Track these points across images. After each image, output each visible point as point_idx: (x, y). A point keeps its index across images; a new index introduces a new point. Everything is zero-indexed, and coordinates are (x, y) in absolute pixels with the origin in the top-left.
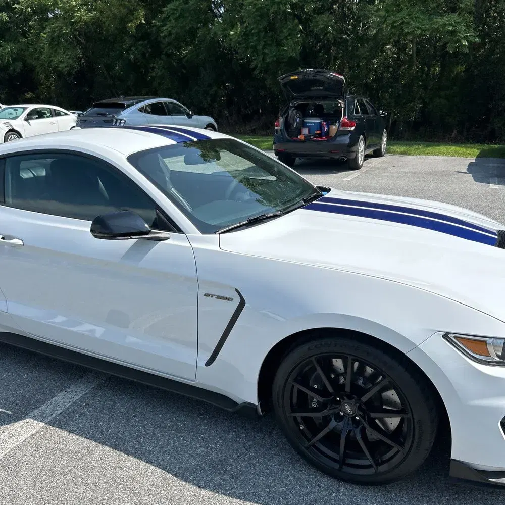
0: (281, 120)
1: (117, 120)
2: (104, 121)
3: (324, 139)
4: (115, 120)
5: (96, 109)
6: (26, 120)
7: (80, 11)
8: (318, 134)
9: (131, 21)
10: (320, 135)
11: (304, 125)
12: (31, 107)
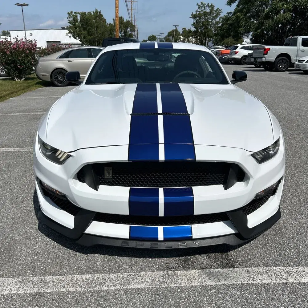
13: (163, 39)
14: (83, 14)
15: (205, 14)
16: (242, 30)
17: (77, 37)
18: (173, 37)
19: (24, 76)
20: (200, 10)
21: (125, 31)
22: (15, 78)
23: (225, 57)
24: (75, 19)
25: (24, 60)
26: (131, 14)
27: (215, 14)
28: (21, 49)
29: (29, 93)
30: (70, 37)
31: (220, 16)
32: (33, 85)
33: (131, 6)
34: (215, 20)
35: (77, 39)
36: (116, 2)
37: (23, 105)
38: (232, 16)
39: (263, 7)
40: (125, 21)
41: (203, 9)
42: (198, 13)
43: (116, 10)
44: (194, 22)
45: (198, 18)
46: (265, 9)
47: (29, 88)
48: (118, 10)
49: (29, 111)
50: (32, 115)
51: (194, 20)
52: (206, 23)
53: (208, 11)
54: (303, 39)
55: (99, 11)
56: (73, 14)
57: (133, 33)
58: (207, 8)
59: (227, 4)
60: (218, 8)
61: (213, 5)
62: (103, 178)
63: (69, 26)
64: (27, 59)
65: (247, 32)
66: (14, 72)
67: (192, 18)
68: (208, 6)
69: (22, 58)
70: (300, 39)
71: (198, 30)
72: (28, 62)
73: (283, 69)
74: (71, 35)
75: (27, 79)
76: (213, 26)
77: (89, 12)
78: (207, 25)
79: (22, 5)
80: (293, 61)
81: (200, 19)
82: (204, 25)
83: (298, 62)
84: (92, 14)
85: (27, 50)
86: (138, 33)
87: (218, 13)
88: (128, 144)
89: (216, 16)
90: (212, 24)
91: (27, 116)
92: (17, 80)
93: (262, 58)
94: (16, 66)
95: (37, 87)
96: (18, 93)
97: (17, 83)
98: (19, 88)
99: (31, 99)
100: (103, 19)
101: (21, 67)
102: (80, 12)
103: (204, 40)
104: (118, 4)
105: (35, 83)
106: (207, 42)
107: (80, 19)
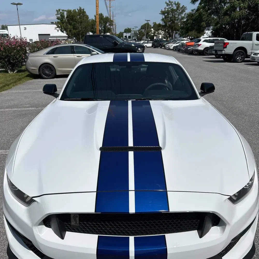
13: (137, 31)
14: (69, 12)
15: (173, 10)
16: (204, 24)
17: (64, 30)
18: (145, 30)
19: (16, 69)
20: (168, 7)
21: (104, 26)
22: (9, 71)
23: (190, 48)
24: (62, 16)
25: (16, 56)
26: (110, 11)
27: (181, 11)
28: (13, 46)
29: (19, 86)
30: (58, 30)
31: (185, 12)
32: (23, 78)
33: (110, 4)
34: (181, 16)
35: (64, 33)
36: (96, 2)
37: (12, 100)
38: (195, 12)
39: (222, 4)
40: (104, 17)
41: (171, 6)
42: (166, 10)
43: (96, 8)
44: (163, 17)
45: (166, 14)
46: (224, 6)
47: (19, 80)
48: (98, 9)
49: (17, 106)
50: (19, 111)
51: (163, 16)
52: (174, 19)
53: (175, 8)
54: (257, 34)
55: (82, 8)
56: (61, 11)
57: (112, 27)
58: (174, 5)
59: (191, 2)
60: (183, 6)
61: (179, 3)
62: (69, 225)
63: (57, 22)
64: (19, 54)
65: (208, 26)
66: (7, 66)
67: (161, 14)
68: (175, 4)
69: (14, 54)
70: (255, 34)
71: (167, 24)
72: (19, 57)
73: (240, 60)
74: (59, 29)
75: (19, 71)
76: (179, 20)
77: (74, 10)
78: (174, 20)
79: (17, 4)
80: (248, 54)
81: (168, 15)
82: (171, 20)
83: (253, 55)
84: (77, 11)
85: (19, 47)
86: (116, 26)
87: (183, 10)
88: (96, 191)
89: (182, 12)
90: (178, 19)
91: (14, 112)
92: (11, 72)
93: (222, 51)
94: (9, 60)
95: (27, 80)
96: (10, 86)
97: (10, 75)
98: (12, 81)
99: (20, 93)
100: (86, 15)
101: (14, 61)
102: (66, 10)
103: (171, 32)
104: (98, 3)
105: (26, 75)
106: (174, 34)
107: (67, 15)
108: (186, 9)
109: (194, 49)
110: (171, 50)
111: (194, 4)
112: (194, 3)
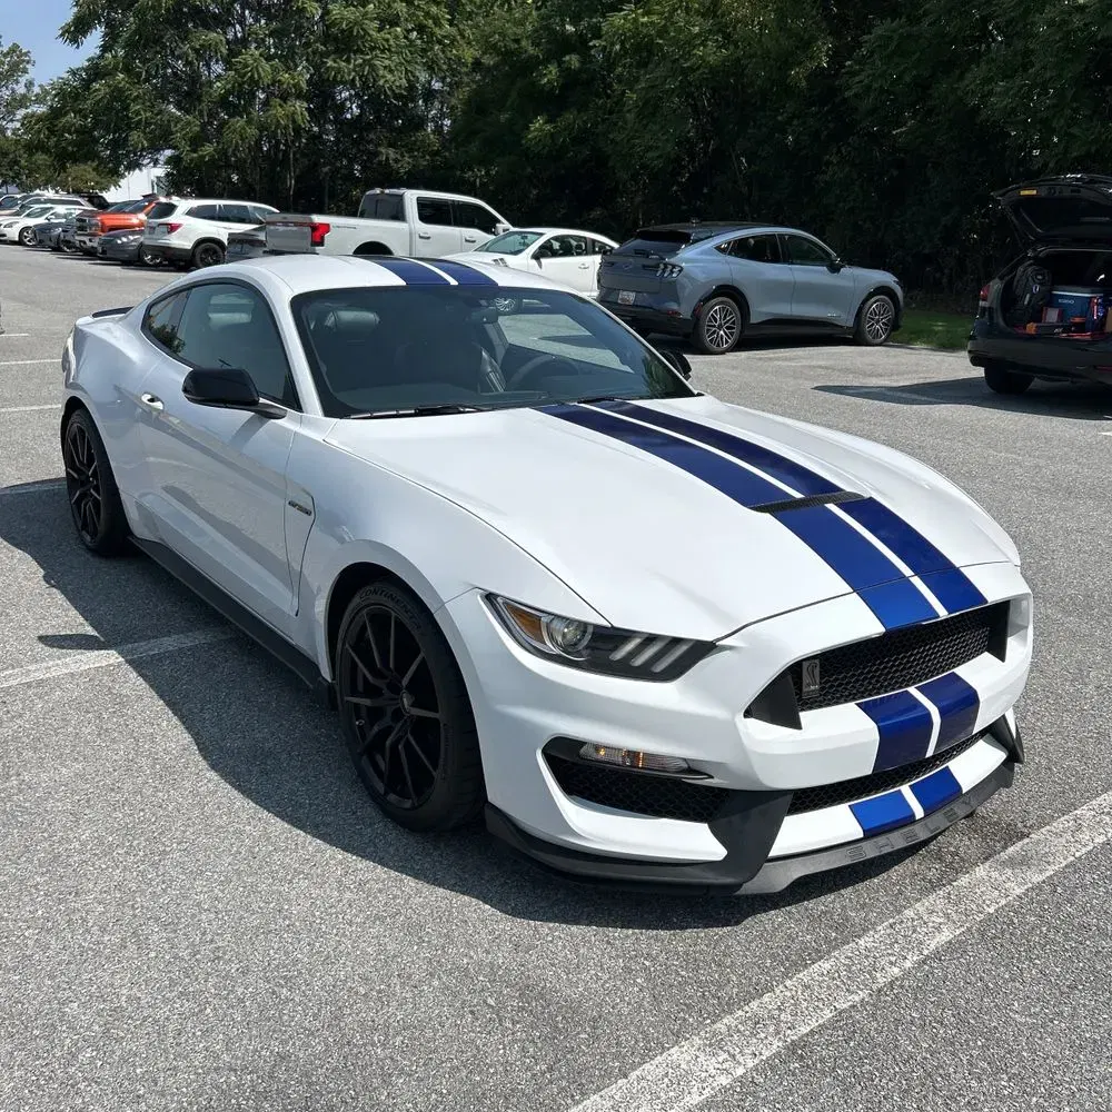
0: (995, 286)
1: (666, 265)
2: (644, 266)
3: (1087, 336)
4: (662, 266)
5: (639, 241)
6: (537, 257)
7: (705, 46)
8: (1075, 324)
9: (800, 64)
10: (1081, 328)
11: (1051, 301)
12: (550, 233)
23: (125, 240)
27: (5, 67)
31: (27, 76)
54: (418, 199)
60: (17, 46)
70: (411, 197)
87: (16, 64)
108: (28, 62)
109: (147, 242)
110: (13, 243)
111: (78, 47)
112: (76, 41)
